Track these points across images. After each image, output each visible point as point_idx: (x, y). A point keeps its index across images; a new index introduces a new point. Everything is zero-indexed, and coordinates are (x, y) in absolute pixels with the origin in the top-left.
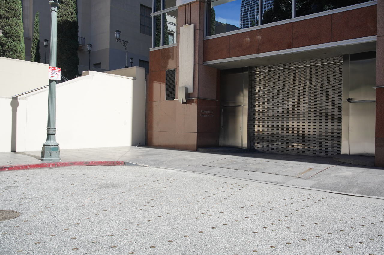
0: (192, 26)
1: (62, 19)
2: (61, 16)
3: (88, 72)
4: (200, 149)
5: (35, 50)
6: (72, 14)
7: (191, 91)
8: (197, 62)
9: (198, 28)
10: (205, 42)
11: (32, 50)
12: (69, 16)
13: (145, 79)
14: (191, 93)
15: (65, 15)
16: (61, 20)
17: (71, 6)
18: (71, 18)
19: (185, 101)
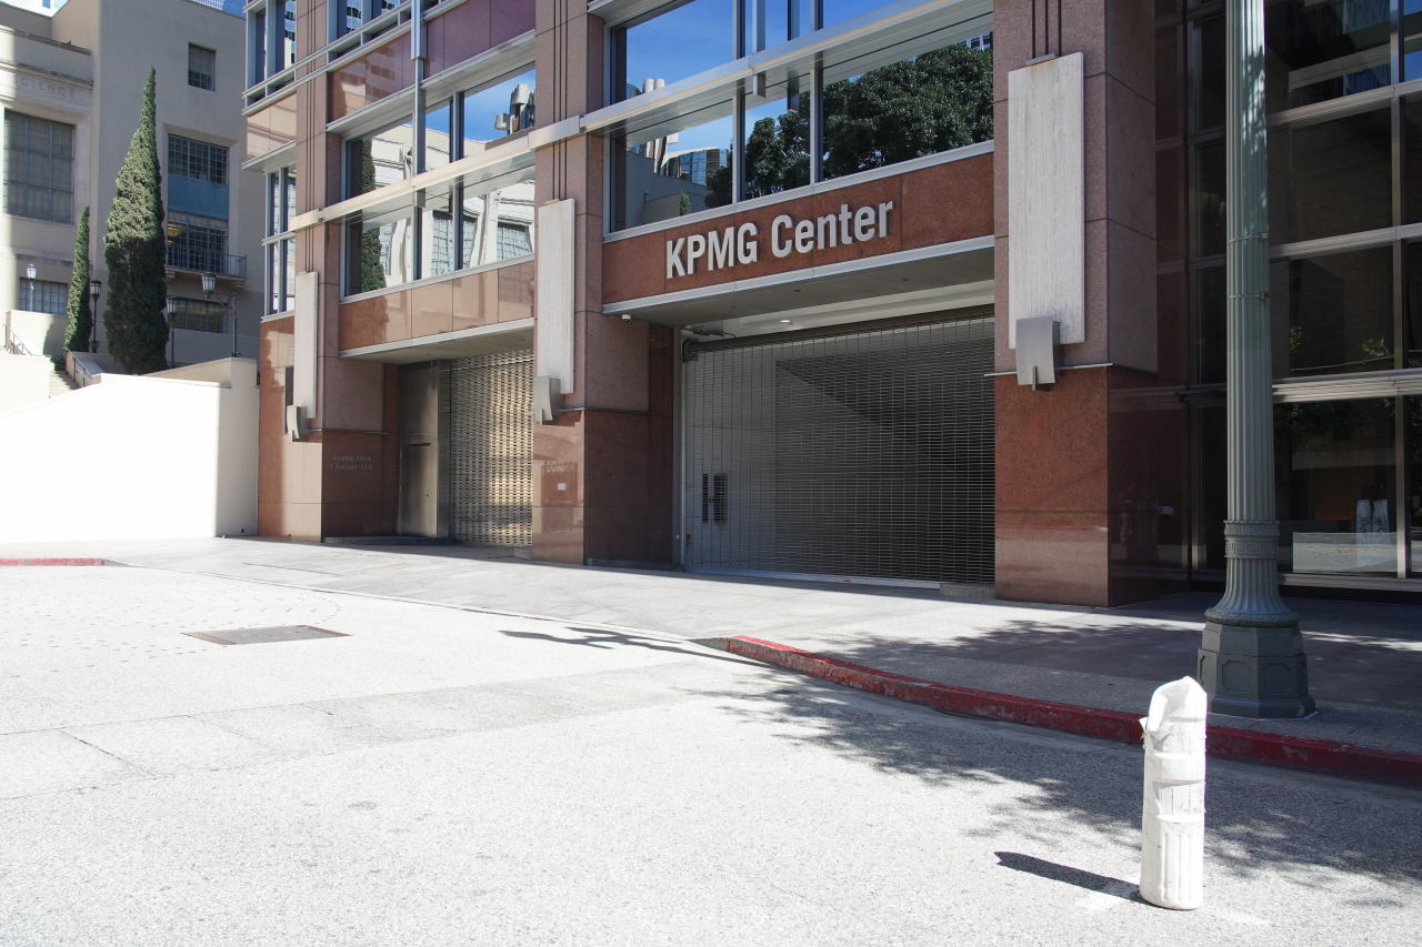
0: (313, 275)
1: (119, 236)
2: (117, 229)
3: (100, 377)
4: (329, 540)
5: (76, 304)
6: (147, 220)
7: (311, 414)
8: (321, 354)
9: (322, 280)
10: (343, 309)
11: (69, 306)
12: (138, 226)
13: (258, 383)
14: (310, 420)
15: (129, 224)
16: (116, 238)
17: (142, 201)
18: (145, 229)
19: (297, 437)
